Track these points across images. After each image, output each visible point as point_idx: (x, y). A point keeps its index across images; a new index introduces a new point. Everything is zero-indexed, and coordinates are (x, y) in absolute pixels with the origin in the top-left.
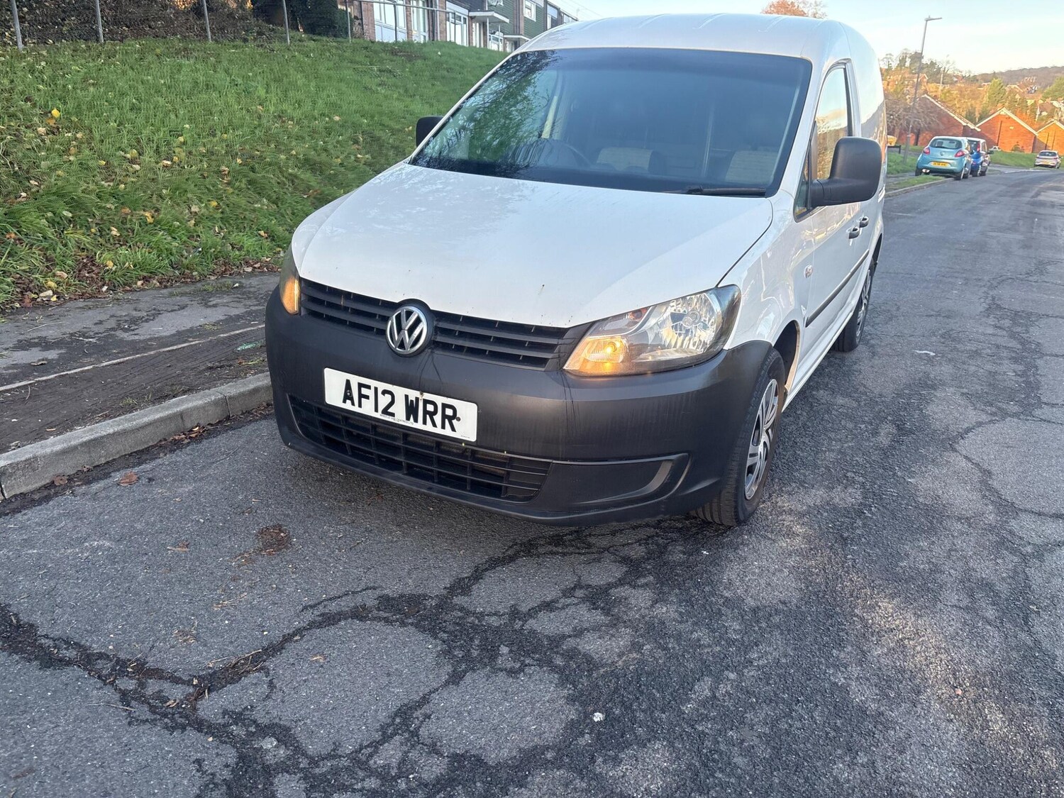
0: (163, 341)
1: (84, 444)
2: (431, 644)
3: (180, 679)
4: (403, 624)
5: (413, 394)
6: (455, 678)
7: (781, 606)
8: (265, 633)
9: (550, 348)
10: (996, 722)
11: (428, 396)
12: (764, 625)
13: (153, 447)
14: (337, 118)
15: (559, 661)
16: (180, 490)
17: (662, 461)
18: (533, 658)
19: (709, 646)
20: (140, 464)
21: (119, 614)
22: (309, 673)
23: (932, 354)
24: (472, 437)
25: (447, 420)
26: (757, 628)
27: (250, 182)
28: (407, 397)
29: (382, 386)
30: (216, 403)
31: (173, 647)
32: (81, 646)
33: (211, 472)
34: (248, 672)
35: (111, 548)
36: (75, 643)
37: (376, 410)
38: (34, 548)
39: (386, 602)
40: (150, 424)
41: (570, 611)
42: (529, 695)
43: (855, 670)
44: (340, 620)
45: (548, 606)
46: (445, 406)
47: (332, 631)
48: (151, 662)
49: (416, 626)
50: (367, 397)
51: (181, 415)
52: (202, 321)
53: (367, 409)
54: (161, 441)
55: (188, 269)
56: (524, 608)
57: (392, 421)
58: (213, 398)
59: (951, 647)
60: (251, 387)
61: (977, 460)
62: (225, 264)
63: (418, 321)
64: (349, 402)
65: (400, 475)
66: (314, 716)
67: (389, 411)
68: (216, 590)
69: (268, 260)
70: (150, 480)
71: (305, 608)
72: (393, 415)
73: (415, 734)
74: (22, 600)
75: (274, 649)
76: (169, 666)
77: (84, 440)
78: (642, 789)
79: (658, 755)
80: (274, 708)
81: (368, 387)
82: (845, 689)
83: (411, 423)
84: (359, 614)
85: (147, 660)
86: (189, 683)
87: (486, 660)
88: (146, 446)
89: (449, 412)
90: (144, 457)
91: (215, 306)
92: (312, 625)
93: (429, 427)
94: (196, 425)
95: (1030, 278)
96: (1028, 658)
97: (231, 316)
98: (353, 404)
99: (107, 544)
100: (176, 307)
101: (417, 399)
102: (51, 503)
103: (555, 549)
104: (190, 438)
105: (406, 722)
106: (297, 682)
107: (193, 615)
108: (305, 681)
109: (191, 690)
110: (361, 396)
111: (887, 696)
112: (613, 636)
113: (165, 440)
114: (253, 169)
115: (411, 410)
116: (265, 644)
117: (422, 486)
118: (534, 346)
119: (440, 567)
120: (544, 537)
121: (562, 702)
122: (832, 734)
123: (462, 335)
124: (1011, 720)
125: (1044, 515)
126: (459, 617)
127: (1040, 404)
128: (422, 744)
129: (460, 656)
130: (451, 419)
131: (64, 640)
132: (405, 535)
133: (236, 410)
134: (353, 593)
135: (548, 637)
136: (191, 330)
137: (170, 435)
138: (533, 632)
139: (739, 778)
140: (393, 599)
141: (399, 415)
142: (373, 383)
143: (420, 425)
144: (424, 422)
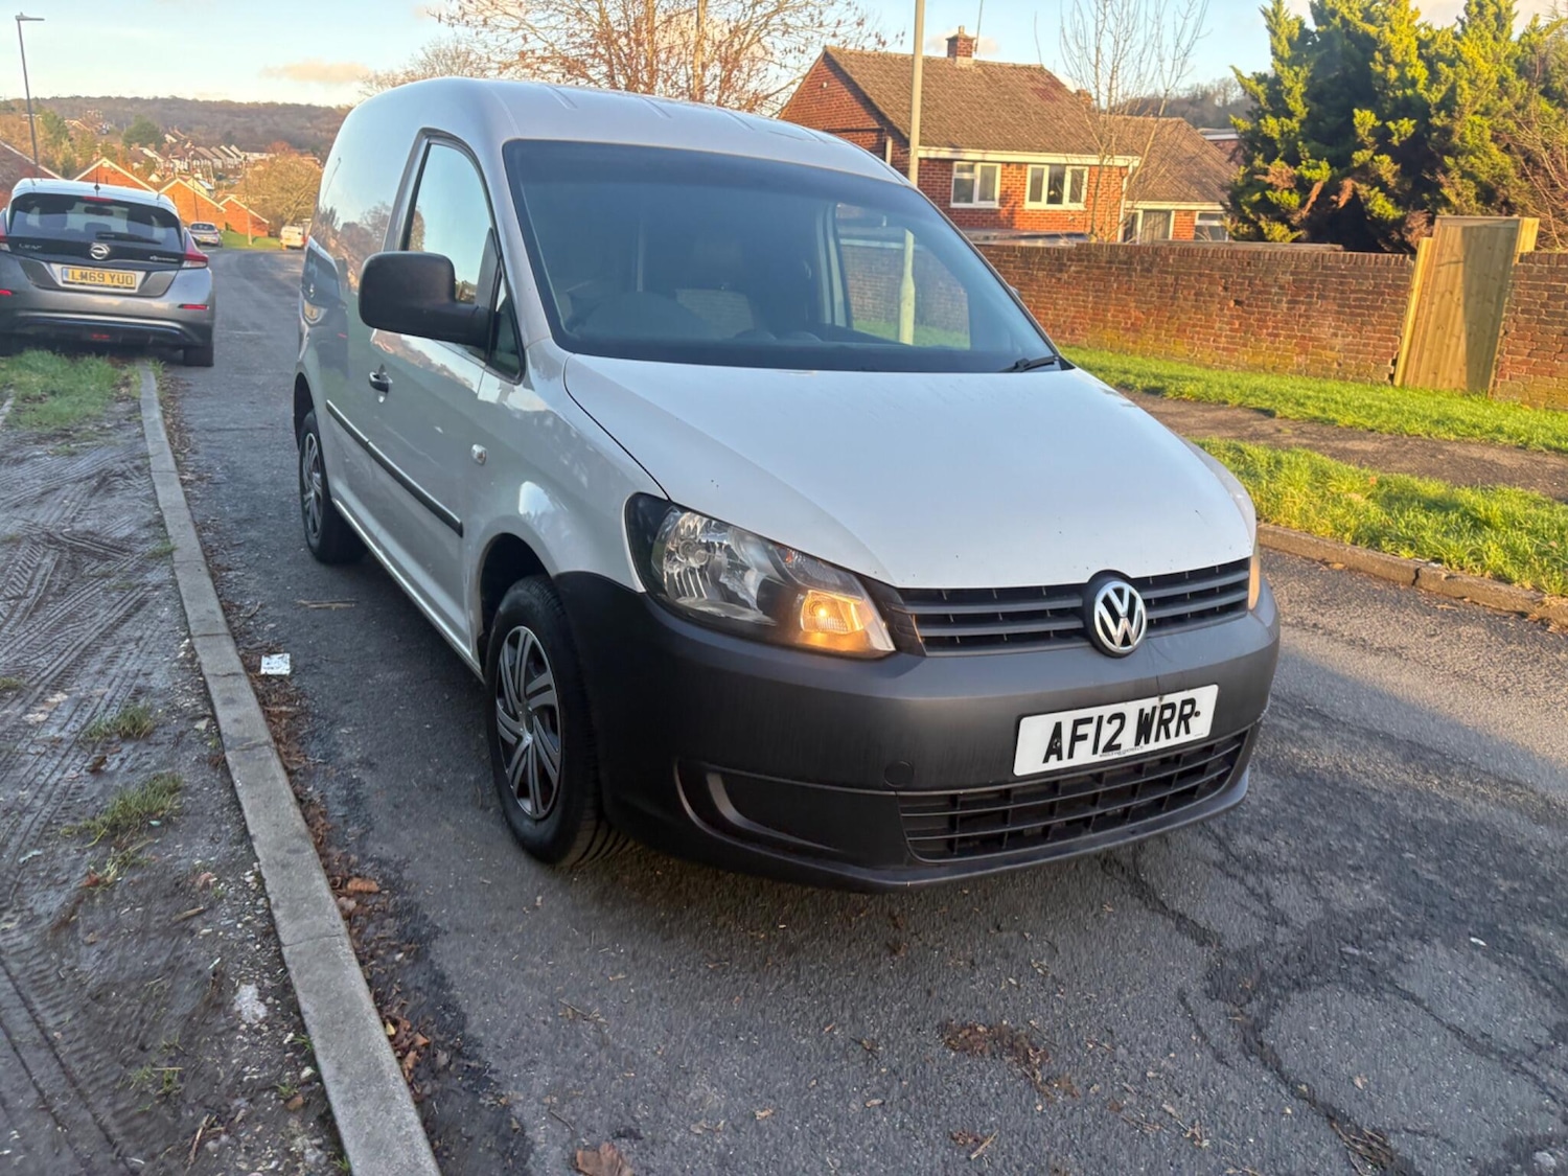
5: (1148, 704)
9: (1241, 585)
11: (1168, 699)
24: (1206, 730)
25: (1182, 723)
28: (1141, 712)
29: (1107, 711)
37: (1095, 751)
46: (1183, 704)
50: (1084, 737)
53: (1084, 755)
57: (1117, 756)
64: (1053, 758)
67: (1115, 743)
72: (1118, 747)
81: (1089, 721)
83: (1144, 748)
84: (1248, 1023)
89: (1187, 710)
93: (1164, 743)
98: (1059, 758)
101: (1154, 709)
110: (1075, 738)
115: (1144, 728)
123: (1159, 602)
130: (1187, 718)
134: (1189, 1013)
138: (1316, 923)
140: (1214, 987)
141: (1128, 743)
142: (1093, 712)
143: (1152, 746)
144: (1157, 739)
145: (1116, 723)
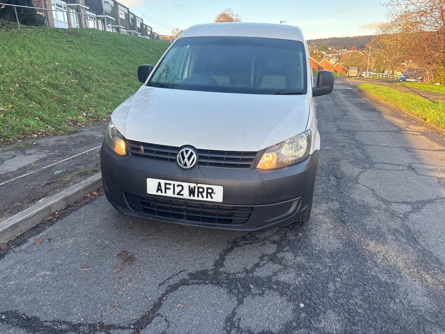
0: (15, 174)
1: (10, 228)
2: (222, 290)
3: (124, 327)
4: (206, 284)
5: (192, 185)
6: (240, 302)
7: (338, 250)
8: (150, 299)
9: (251, 160)
10: (428, 278)
11: (199, 185)
12: (337, 258)
13: (40, 224)
14: (57, 64)
15: (275, 286)
16: (67, 242)
17: (293, 201)
18: (264, 287)
19: (324, 270)
20: (39, 233)
21: (76, 304)
22: (179, 312)
23: (331, 148)
24: (221, 200)
25: (209, 194)
26: (335, 260)
27: (26, 95)
28: (189, 187)
29: (176, 183)
30: (63, 200)
31: (111, 313)
32: (67, 322)
33: (77, 231)
34: (153, 317)
35: (51, 274)
36: (63, 321)
37: (174, 194)
38: (11, 281)
39: (192, 276)
40: (37, 214)
41: (267, 266)
42: (272, 302)
43: (376, 269)
44: (178, 287)
45: (257, 265)
46: (208, 189)
47: (178, 293)
48: (106, 322)
49: (211, 283)
50: (169, 189)
51: (49, 207)
52: (27, 163)
53: (169, 193)
54: (42, 221)
55: (6, 138)
56: (249, 268)
57: (182, 197)
58: (61, 198)
59: (400, 255)
60: (76, 190)
61: (367, 186)
62: (23, 134)
63: (192, 154)
64: (159, 192)
65: (184, 220)
66: (193, 330)
67: (181, 193)
68: (114, 285)
69: (44, 130)
70: (49, 240)
71: (160, 285)
72: (183, 195)
73: (239, 328)
74: (22, 307)
75: (158, 305)
76: (115, 322)
77: (10, 225)
78: (334, 329)
79: (332, 315)
80: (174, 331)
81: (170, 184)
82: (377, 276)
83: (192, 198)
84: (184, 283)
85: (103, 322)
86: (129, 328)
87: (248, 292)
88: (36, 224)
89: (210, 191)
90: (38, 230)
91: (30, 154)
92: (168, 292)
93: (200, 198)
94: (56, 211)
95: (344, 117)
96: (425, 255)
97: (41, 159)
98: (162, 192)
99: (48, 273)
100: (11, 157)
101: (195, 187)
102: (5, 258)
103: (246, 242)
104: (56, 217)
105: (232, 324)
106: (177, 317)
107: (111, 297)
108: (180, 316)
109: (133, 331)
110: (166, 188)
111: (392, 276)
112: (288, 273)
113: (44, 220)
114: (25, 89)
115: (192, 192)
116: (153, 303)
117: (196, 224)
118: (243, 160)
119: (205, 257)
120: (238, 238)
121: (286, 302)
122: (383, 294)
123: (211, 158)
124: (432, 277)
125: (399, 203)
126: (226, 277)
127: (375, 163)
128: (244, 331)
129: (236, 292)
130: (210, 194)
131: (56, 321)
132: (182, 246)
133: (71, 202)
134: (176, 274)
135: (265, 278)
136: (25, 167)
137: (45, 217)
138: (258, 277)
139: (364, 317)
140: (195, 274)
141: (186, 194)
142: (172, 182)
143: (196, 198)
144: (198, 196)
145: (180, 188)
